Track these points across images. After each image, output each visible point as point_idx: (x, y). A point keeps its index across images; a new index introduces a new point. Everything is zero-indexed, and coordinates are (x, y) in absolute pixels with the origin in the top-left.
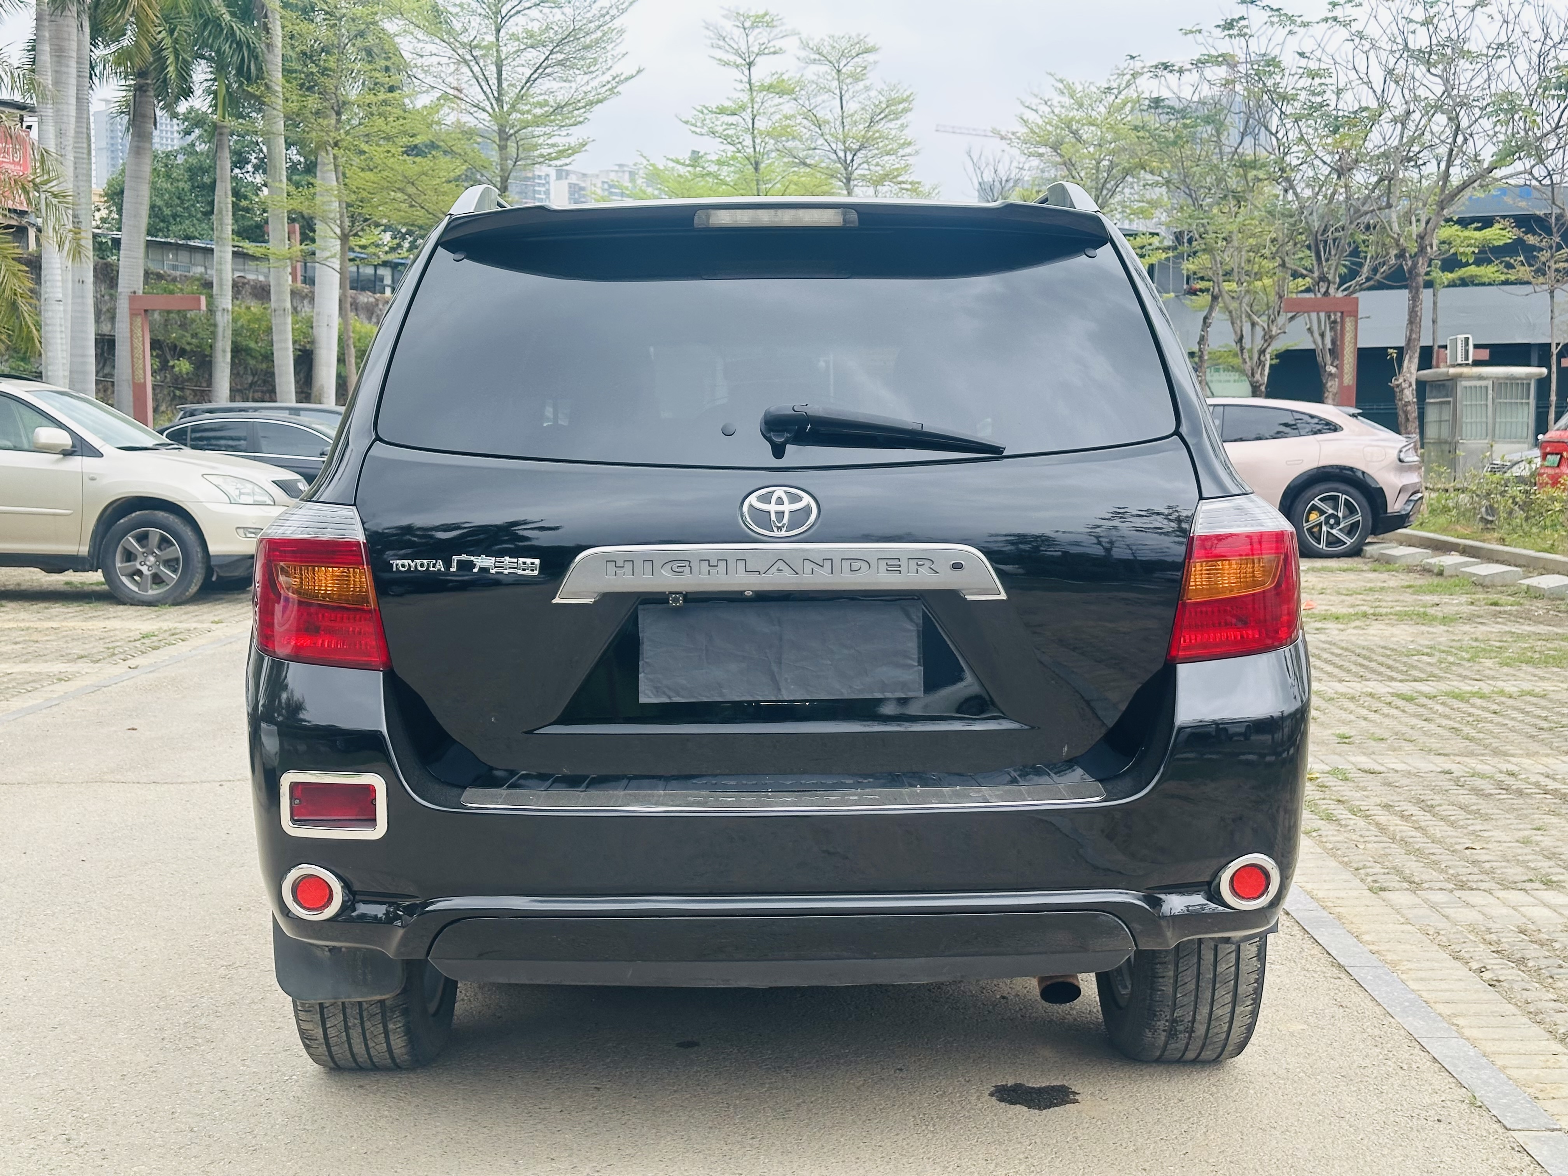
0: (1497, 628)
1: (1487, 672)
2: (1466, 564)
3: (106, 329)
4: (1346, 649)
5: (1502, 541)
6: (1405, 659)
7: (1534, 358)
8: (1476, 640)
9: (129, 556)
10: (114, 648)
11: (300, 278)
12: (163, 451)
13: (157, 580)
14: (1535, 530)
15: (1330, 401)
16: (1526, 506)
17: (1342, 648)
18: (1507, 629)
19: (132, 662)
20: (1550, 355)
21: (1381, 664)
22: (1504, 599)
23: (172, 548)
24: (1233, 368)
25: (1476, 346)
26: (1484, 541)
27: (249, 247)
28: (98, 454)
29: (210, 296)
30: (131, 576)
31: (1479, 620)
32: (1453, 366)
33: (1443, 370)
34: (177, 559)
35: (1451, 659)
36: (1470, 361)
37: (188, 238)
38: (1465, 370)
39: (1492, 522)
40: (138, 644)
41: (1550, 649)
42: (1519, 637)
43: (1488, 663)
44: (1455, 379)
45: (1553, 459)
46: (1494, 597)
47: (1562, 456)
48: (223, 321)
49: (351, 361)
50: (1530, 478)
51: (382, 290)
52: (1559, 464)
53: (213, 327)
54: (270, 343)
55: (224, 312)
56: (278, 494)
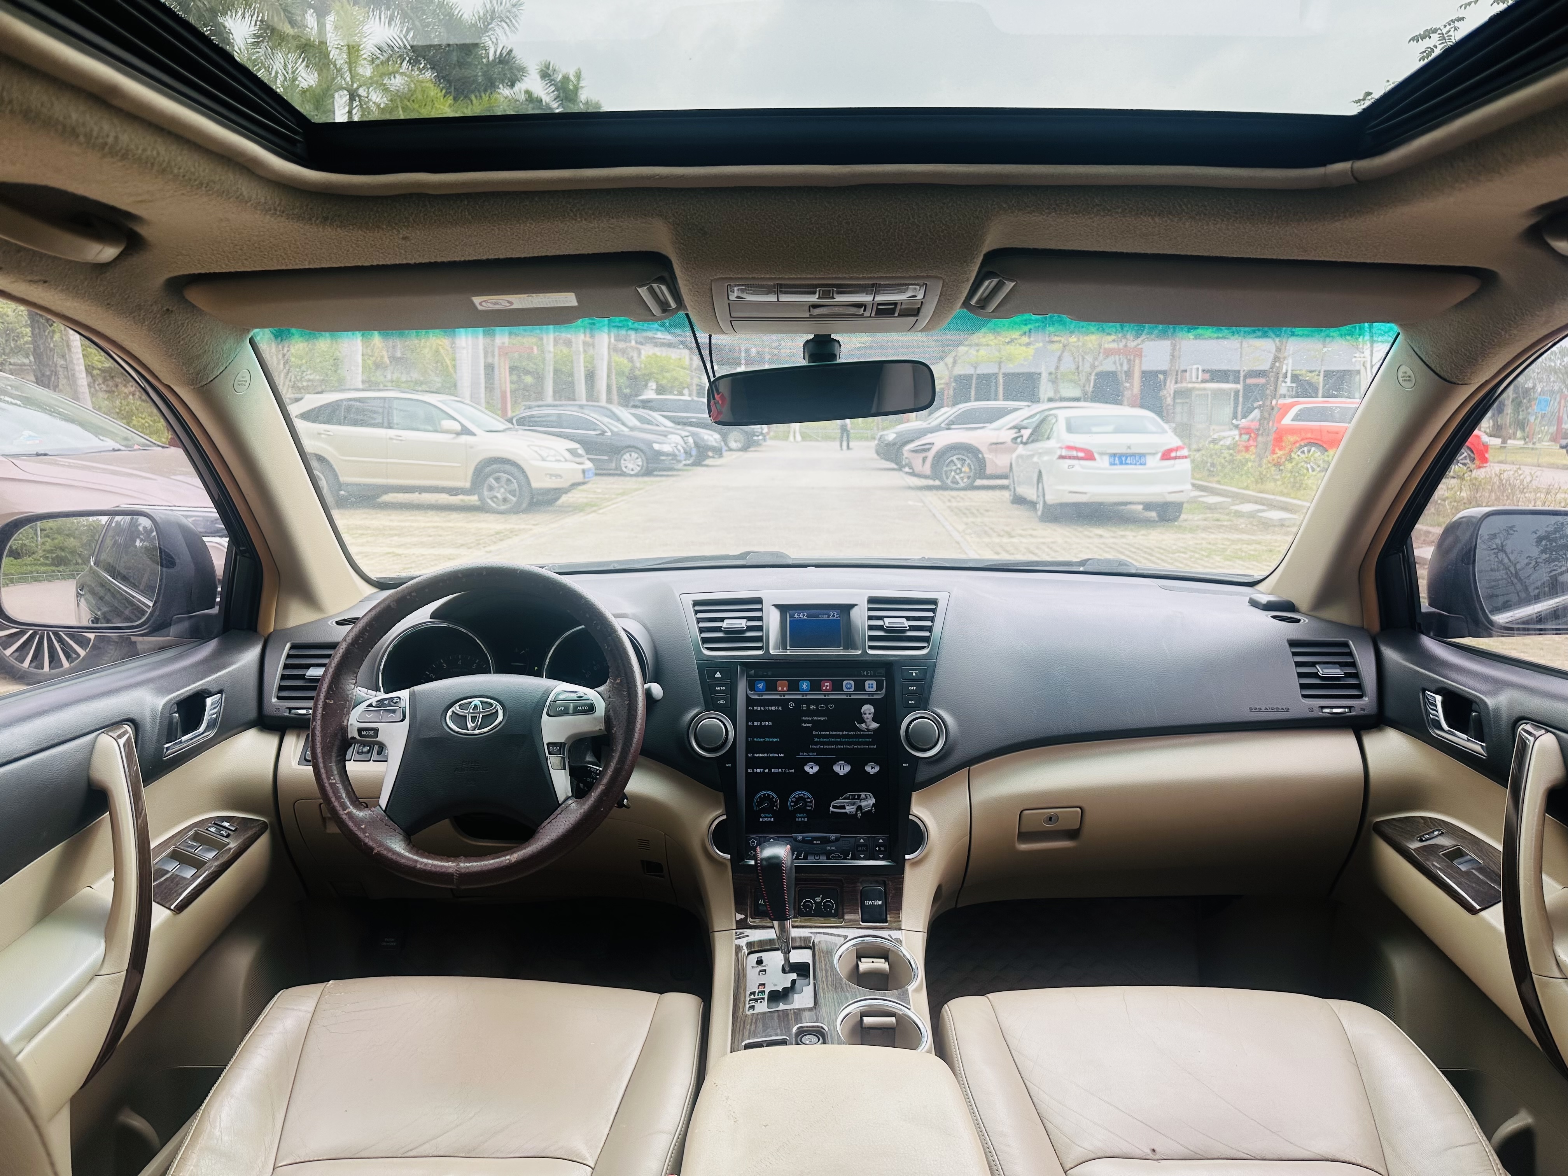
0: (1220, 536)
1: (1217, 564)
2: (1201, 496)
3: (490, 360)
4: (1138, 549)
5: (1219, 482)
6: (1171, 555)
7: (1231, 378)
8: (1210, 543)
9: (491, 488)
10: (480, 540)
12: (508, 432)
13: (505, 500)
14: (1237, 476)
15: (1125, 403)
16: (1231, 462)
17: (1136, 548)
18: (1225, 536)
19: (488, 549)
20: (1239, 377)
21: (1159, 559)
22: (1222, 517)
23: (512, 485)
24: (1071, 381)
25: (1203, 371)
26: (1209, 482)
28: (473, 434)
30: (491, 499)
31: (1210, 530)
32: (1191, 382)
33: (1184, 385)
34: (515, 490)
35: (1197, 556)
36: (1200, 379)
38: (1197, 385)
39: (1213, 471)
40: (493, 538)
41: (1251, 550)
42: (1234, 542)
43: (1218, 558)
44: (1190, 390)
45: (1245, 437)
46: (1216, 516)
47: (1250, 436)
48: (549, 357)
49: (613, 377)
50: (1233, 447)
51: (630, 341)
52: (1249, 440)
53: (544, 359)
54: (572, 367)
55: (550, 352)
56: (568, 455)
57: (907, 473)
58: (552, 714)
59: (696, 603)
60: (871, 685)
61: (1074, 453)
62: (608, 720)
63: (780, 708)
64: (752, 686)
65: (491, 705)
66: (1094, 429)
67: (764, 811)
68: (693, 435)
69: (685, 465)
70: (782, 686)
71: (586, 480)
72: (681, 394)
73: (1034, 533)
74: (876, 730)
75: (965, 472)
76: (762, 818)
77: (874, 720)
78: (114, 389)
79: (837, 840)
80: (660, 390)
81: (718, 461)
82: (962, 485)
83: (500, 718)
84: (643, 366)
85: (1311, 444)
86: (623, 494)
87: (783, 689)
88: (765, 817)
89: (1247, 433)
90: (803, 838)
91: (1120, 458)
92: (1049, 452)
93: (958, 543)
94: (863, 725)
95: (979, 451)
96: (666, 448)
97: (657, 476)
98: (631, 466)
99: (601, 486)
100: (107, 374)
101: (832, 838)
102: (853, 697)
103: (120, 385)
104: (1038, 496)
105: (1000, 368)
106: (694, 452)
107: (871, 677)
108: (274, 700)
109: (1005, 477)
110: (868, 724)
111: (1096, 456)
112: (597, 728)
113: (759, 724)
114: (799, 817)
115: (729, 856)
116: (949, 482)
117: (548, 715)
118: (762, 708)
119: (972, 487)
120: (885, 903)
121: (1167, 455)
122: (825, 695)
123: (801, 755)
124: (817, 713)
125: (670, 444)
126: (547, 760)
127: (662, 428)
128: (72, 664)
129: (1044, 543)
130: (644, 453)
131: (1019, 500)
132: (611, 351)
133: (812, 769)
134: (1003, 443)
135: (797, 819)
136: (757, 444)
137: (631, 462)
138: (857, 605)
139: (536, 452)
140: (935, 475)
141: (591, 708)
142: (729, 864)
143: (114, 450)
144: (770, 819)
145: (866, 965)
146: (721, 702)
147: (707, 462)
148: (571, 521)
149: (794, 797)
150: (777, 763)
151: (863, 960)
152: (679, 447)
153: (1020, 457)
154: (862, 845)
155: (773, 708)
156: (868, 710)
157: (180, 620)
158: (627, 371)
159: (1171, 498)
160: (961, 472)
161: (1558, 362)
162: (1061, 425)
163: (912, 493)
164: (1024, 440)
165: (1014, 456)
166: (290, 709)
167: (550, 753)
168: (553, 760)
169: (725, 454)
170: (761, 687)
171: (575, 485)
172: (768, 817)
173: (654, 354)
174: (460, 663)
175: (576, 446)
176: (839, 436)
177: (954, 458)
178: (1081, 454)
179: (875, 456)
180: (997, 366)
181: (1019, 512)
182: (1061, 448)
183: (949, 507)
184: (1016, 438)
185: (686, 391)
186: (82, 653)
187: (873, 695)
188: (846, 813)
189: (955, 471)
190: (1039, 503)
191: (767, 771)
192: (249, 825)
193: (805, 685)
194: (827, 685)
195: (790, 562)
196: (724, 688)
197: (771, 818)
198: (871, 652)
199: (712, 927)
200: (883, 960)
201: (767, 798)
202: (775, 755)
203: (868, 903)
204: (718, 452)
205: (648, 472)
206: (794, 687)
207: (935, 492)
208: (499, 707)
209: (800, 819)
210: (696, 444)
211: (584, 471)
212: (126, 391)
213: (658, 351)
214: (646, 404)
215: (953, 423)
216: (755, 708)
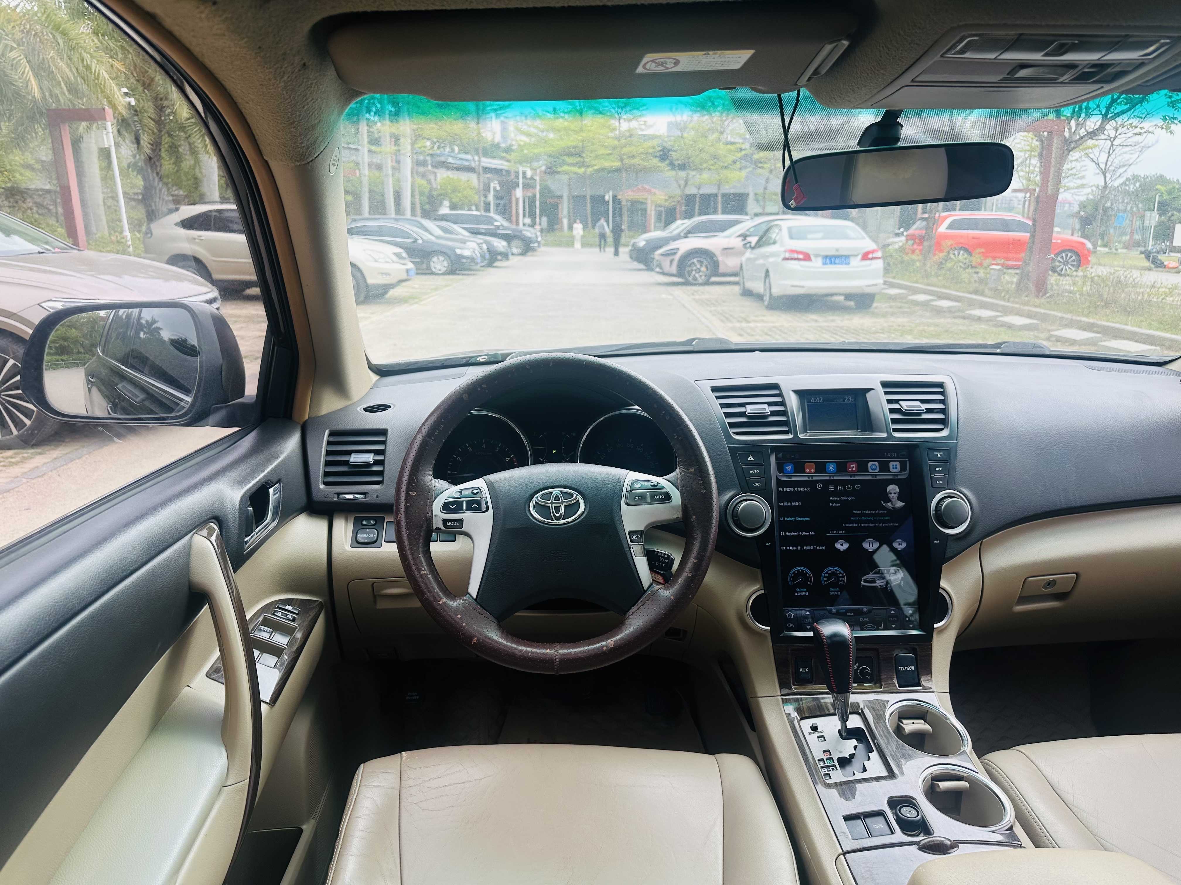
5: (894, 278)
11: (394, 161)
14: (907, 273)
16: (902, 262)
22: (903, 305)
27: (373, 148)
29: (359, 170)
31: (896, 315)
37: (349, 143)
42: (917, 324)
45: (910, 242)
46: (900, 305)
47: (915, 242)
48: (365, 180)
49: (417, 197)
50: (902, 249)
51: (427, 166)
52: (913, 244)
53: (361, 182)
54: (383, 189)
55: (365, 176)
56: (394, 258)
57: (658, 272)
58: (631, 503)
59: (714, 389)
60: (895, 466)
61: (795, 256)
62: (685, 508)
63: (809, 489)
64: (780, 468)
65: (572, 495)
66: (809, 236)
67: (799, 585)
68: (486, 242)
69: (482, 267)
70: (810, 469)
71: (409, 278)
72: (470, 209)
73: (765, 318)
74: (901, 508)
75: (703, 272)
76: (797, 592)
77: (900, 499)
78: (15, 204)
79: (869, 611)
80: (453, 207)
81: (505, 263)
82: (700, 281)
83: (582, 508)
84: (439, 187)
85: (962, 248)
86: (436, 289)
87: (810, 471)
88: (800, 592)
89: (912, 239)
90: (838, 611)
91: (831, 259)
92: (773, 255)
93: (708, 327)
94: (889, 504)
95: (715, 255)
96: (466, 253)
97: (459, 274)
98: (438, 267)
99: (419, 283)
100: (9, 192)
101: (865, 610)
102: (878, 477)
103: (20, 202)
104: (765, 290)
105: (719, 189)
106: (487, 256)
107: (895, 459)
108: (322, 486)
109: (735, 275)
110: (894, 503)
111: (812, 257)
112: (675, 517)
113: (789, 504)
114: (832, 591)
115: (768, 628)
116: (690, 279)
117: (627, 504)
118: (792, 489)
119: (707, 283)
120: (917, 668)
121: (866, 257)
122: (851, 476)
123: (831, 533)
124: (844, 493)
125: (469, 249)
126: (630, 548)
127: (460, 237)
128: (20, 432)
129: (774, 327)
130: (449, 257)
131: (747, 293)
132: (415, 175)
133: (842, 546)
134: (732, 248)
135: (831, 593)
136: (533, 249)
137: (439, 264)
138: (873, 389)
139: (370, 255)
140: (680, 274)
141: (667, 497)
142: (769, 635)
143: (39, 253)
144: (804, 593)
145: (910, 726)
146: (757, 484)
147: (497, 264)
148: (399, 310)
149: (827, 573)
150: (807, 541)
151: (905, 721)
152: (477, 252)
153: (748, 259)
154: (893, 616)
155: (802, 489)
156: (893, 489)
157: (218, 409)
158: (427, 191)
159: (868, 290)
160: (700, 271)
161: (1131, 187)
162: (785, 232)
163: (662, 289)
164: (753, 245)
165: (744, 259)
166: (339, 494)
167: (632, 542)
168: (636, 549)
169: (511, 257)
170: (789, 470)
171: (401, 281)
172: (803, 592)
173: (448, 177)
174: (484, 446)
175: (399, 250)
176: (598, 243)
177: (695, 260)
178: (801, 256)
179: (629, 259)
180: (716, 187)
181: (748, 304)
182: (785, 251)
183: (694, 299)
184: (745, 244)
185: (474, 208)
186: (28, 422)
187: (897, 475)
188: (877, 587)
189: (696, 270)
190: (765, 295)
191: (799, 548)
192: (308, 607)
193: (831, 467)
194: (853, 466)
195: (733, 347)
196: (758, 471)
197: (806, 592)
198: (896, 435)
199: (754, 692)
200: (922, 721)
201: (802, 574)
202: (803, 533)
203: (902, 669)
204: (505, 256)
205: (452, 271)
206: (821, 468)
207: (680, 287)
208: (579, 497)
209: (833, 593)
210: (489, 251)
211: (407, 271)
212: (25, 206)
213: (451, 174)
214: (445, 218)
215: (689, 232)
216: (785, 489)
